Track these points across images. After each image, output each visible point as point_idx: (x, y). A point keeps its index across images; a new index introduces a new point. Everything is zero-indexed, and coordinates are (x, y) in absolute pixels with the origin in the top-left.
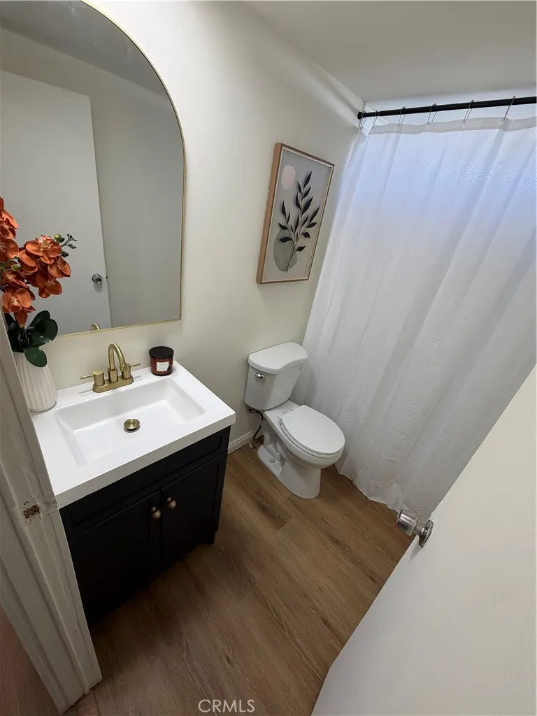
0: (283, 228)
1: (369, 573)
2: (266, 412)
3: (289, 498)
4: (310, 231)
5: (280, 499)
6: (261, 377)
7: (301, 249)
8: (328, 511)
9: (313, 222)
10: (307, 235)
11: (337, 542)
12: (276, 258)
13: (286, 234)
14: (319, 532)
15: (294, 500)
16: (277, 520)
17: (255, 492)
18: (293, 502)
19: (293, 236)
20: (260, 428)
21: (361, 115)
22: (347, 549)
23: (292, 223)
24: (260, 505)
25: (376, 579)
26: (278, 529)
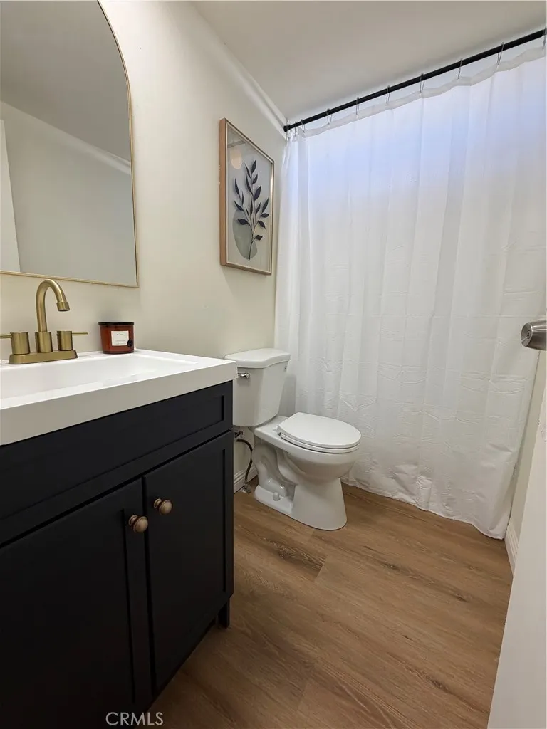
0: (240, 208)
1: (452, 593)
2: (257, 429)
3: (313, 536)
4: (264, 220)
5: (303, 540)
6: (245, 376)
7: (259, 238)
8: (366, 535)
9: (265, 212)
10: (262, 225)
11: (395, 568)
12: (237, 241)
13: (242, 216)
14: (367, 563)
15: (321, 535)
16: (310, 565)
17: (267, 540)
18: (320, 538)
19: (249, 219)
20: (251, 461)
21: (287, 128)
22: (411, 573)
23: (246, 206)
24: (279, 554)
25: (465, 597)
26: (316, 576)
